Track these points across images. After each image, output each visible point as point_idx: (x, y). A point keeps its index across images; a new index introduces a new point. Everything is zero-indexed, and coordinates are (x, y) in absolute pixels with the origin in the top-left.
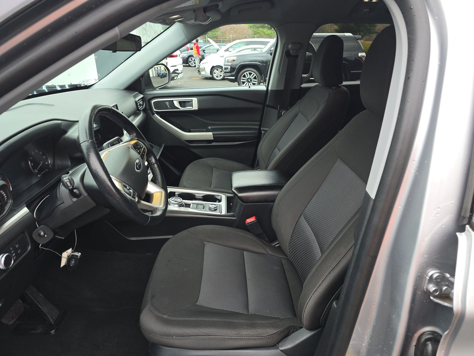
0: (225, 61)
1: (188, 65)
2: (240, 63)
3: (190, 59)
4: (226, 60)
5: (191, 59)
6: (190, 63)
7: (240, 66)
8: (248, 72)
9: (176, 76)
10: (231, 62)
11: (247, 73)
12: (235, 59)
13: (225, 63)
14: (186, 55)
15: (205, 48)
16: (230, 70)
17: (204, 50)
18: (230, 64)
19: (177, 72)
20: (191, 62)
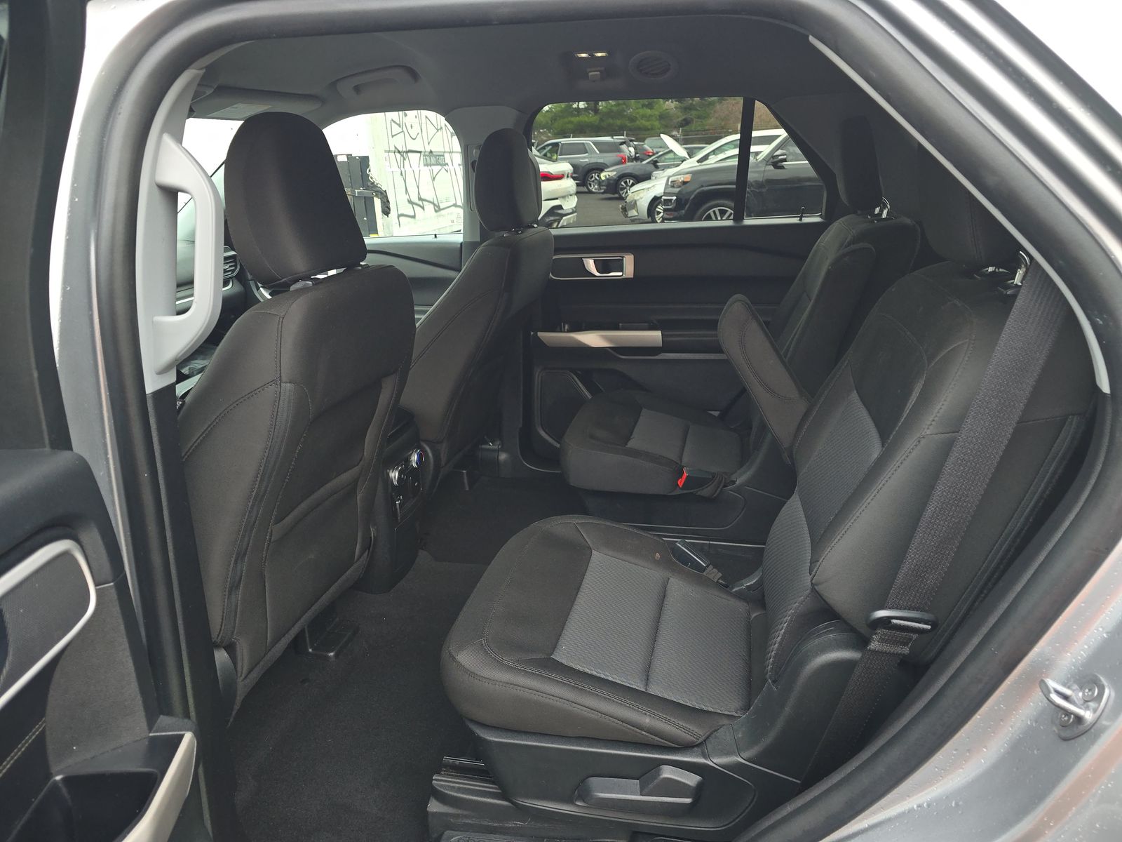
0: (667, 184)
1: (617, 195)
2: (702, 186)
3: (623, 183)
4: (670, 183)
5: (626, 183)
6: (621, 192)
7: (698, 193)
8: (716, 209)
9: (555, 221)
10: (680, 187)
11: (714, 212)
12: (688, 180)
13: (665, 189)
14: (615, 173)
15: (658, 157)
16: (675, 205)
17: (656, 162)
18: (677, 190)
19: (560, 212)
20: (625, 188)
